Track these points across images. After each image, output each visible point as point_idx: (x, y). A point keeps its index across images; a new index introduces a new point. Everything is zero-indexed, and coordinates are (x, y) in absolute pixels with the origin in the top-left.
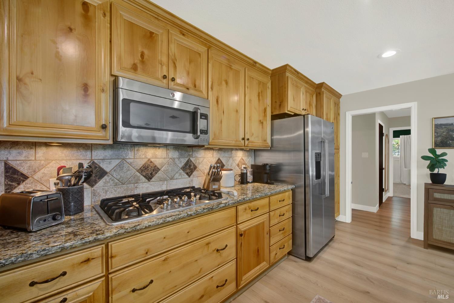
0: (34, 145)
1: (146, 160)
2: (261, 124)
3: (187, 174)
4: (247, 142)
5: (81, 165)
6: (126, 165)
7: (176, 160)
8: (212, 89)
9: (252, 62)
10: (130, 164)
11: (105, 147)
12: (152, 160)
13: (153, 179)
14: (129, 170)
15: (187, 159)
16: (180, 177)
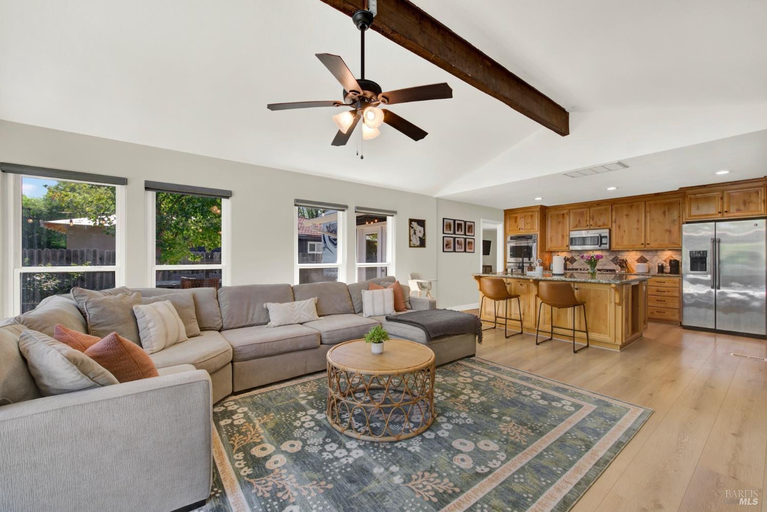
2: (668, 232)
3: (615, 264)
4: (647, 246)
7: (608, 257)
9: (652, 195)
16: (610, 265)
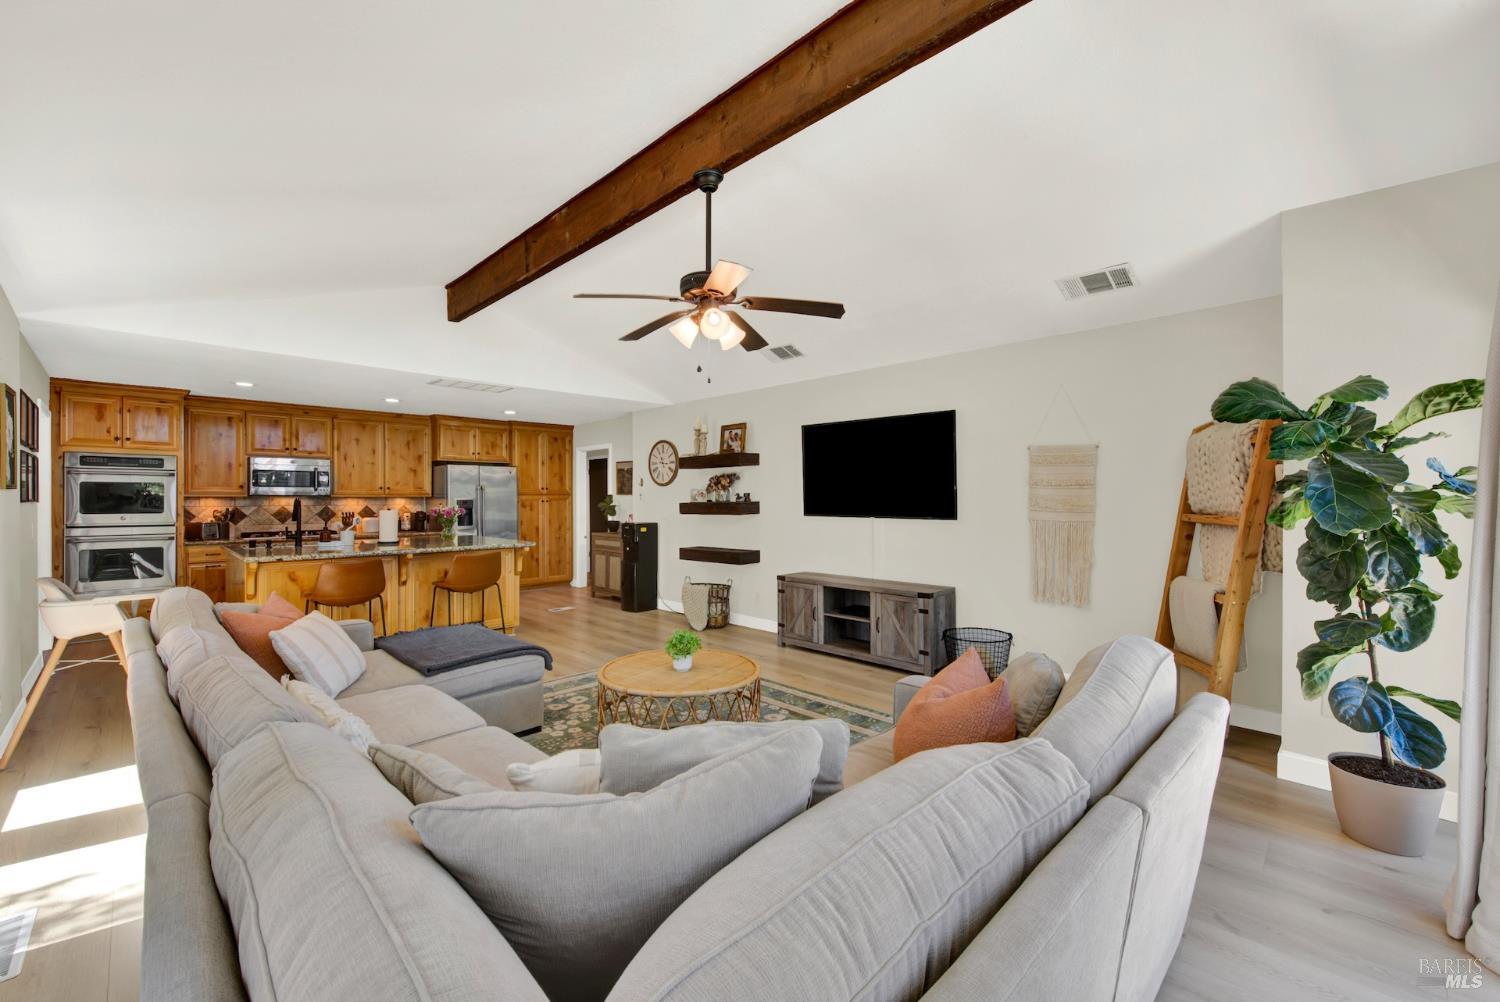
0: (199, 498)
1: (280, 507)
2: (413, 473)
3: (324, 520)
4: (387, 491)
5: (228, 510)
6: (261, 510)
7: (312, 508)
8: (338, 449)
9: (393, 415)
10: (265, 510)
12: (286, 507)
13: (287, 522)
14: (264, 514)
15: (323, 507)
16: (315, 522)
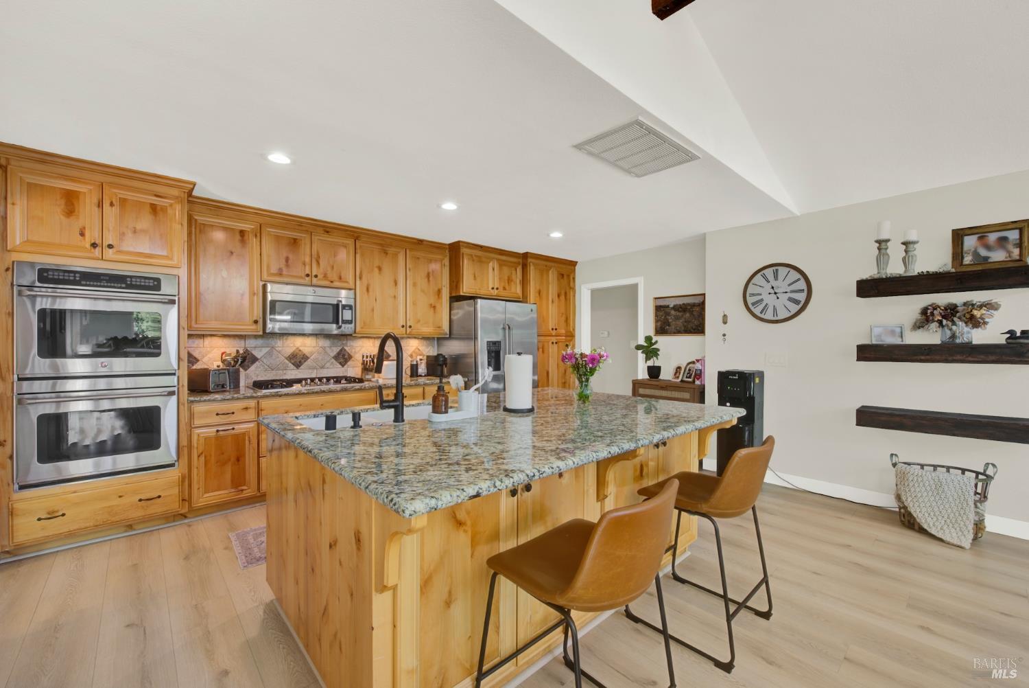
0: (203, 336)
1: (294, 348)
2: (432, 309)
3: (340, 363)
4: (409, 330)
5: (238, 351)
6: (275, 352)
7: (328, 349)
8: (360, 278)
9: (415, 241)
10: (279, 352)
11: (256, 337)
12: (301, 348)
13: (302, 367)
14: (278, 357)
15: (340, 348)
16: (331, 366)
